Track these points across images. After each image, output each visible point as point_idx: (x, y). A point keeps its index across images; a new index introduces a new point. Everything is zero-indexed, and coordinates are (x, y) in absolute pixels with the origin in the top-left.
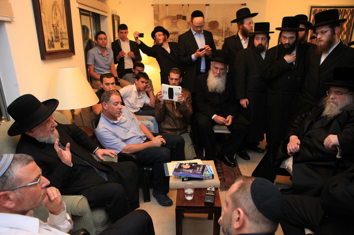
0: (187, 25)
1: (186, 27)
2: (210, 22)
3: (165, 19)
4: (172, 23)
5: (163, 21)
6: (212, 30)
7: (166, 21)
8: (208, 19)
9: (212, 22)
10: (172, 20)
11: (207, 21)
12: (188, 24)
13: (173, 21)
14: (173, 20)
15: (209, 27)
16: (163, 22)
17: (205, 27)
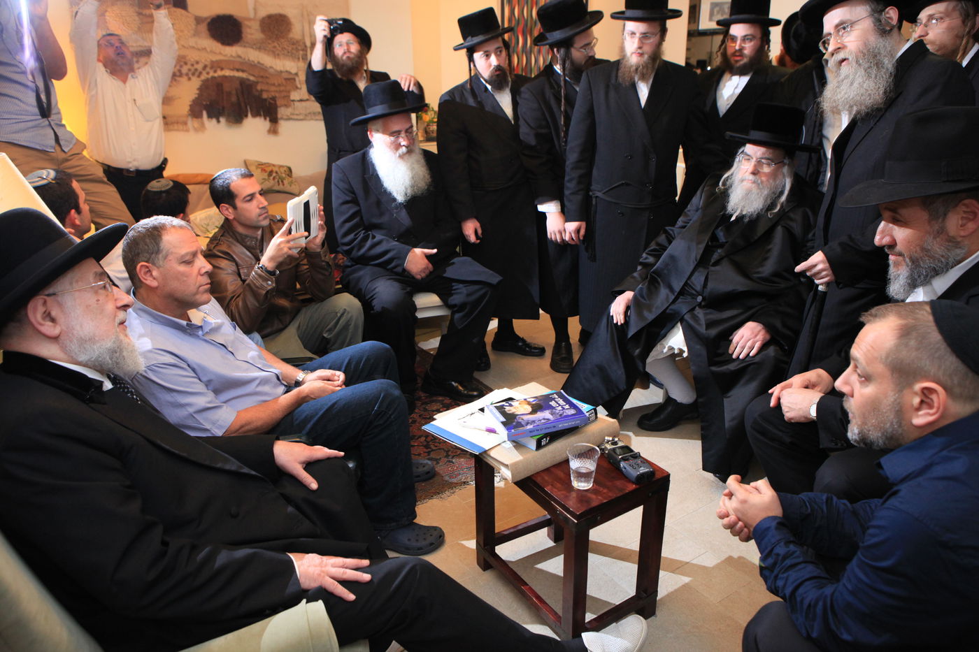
0: (194, 27)
1: (192, 32)
2: (263, 19)
3: (112, 5)
4: (141, 17)
5: (106, 11)
6: (273, 42)
7: (115, 8)
8: (255, 9)
9: (270, 17)
10: (137, 9)
11: (255, 13)
12: (195, 22)
13: (141, 11)
14: (139, 8)
15: (263, 31)
16: (107, 14)
17: (252, 34)
